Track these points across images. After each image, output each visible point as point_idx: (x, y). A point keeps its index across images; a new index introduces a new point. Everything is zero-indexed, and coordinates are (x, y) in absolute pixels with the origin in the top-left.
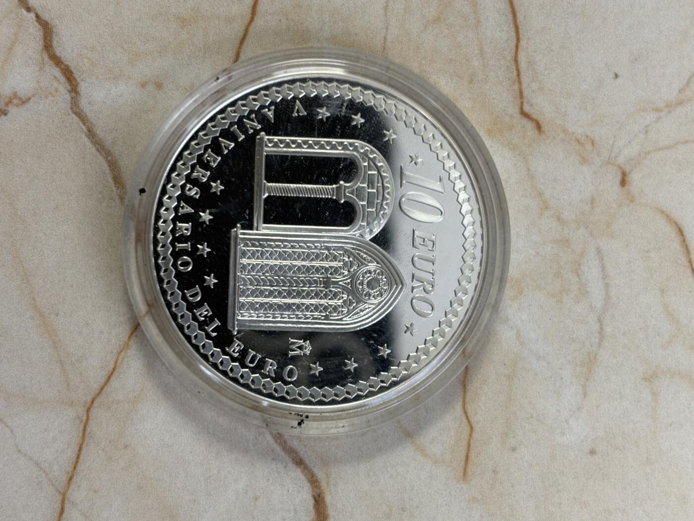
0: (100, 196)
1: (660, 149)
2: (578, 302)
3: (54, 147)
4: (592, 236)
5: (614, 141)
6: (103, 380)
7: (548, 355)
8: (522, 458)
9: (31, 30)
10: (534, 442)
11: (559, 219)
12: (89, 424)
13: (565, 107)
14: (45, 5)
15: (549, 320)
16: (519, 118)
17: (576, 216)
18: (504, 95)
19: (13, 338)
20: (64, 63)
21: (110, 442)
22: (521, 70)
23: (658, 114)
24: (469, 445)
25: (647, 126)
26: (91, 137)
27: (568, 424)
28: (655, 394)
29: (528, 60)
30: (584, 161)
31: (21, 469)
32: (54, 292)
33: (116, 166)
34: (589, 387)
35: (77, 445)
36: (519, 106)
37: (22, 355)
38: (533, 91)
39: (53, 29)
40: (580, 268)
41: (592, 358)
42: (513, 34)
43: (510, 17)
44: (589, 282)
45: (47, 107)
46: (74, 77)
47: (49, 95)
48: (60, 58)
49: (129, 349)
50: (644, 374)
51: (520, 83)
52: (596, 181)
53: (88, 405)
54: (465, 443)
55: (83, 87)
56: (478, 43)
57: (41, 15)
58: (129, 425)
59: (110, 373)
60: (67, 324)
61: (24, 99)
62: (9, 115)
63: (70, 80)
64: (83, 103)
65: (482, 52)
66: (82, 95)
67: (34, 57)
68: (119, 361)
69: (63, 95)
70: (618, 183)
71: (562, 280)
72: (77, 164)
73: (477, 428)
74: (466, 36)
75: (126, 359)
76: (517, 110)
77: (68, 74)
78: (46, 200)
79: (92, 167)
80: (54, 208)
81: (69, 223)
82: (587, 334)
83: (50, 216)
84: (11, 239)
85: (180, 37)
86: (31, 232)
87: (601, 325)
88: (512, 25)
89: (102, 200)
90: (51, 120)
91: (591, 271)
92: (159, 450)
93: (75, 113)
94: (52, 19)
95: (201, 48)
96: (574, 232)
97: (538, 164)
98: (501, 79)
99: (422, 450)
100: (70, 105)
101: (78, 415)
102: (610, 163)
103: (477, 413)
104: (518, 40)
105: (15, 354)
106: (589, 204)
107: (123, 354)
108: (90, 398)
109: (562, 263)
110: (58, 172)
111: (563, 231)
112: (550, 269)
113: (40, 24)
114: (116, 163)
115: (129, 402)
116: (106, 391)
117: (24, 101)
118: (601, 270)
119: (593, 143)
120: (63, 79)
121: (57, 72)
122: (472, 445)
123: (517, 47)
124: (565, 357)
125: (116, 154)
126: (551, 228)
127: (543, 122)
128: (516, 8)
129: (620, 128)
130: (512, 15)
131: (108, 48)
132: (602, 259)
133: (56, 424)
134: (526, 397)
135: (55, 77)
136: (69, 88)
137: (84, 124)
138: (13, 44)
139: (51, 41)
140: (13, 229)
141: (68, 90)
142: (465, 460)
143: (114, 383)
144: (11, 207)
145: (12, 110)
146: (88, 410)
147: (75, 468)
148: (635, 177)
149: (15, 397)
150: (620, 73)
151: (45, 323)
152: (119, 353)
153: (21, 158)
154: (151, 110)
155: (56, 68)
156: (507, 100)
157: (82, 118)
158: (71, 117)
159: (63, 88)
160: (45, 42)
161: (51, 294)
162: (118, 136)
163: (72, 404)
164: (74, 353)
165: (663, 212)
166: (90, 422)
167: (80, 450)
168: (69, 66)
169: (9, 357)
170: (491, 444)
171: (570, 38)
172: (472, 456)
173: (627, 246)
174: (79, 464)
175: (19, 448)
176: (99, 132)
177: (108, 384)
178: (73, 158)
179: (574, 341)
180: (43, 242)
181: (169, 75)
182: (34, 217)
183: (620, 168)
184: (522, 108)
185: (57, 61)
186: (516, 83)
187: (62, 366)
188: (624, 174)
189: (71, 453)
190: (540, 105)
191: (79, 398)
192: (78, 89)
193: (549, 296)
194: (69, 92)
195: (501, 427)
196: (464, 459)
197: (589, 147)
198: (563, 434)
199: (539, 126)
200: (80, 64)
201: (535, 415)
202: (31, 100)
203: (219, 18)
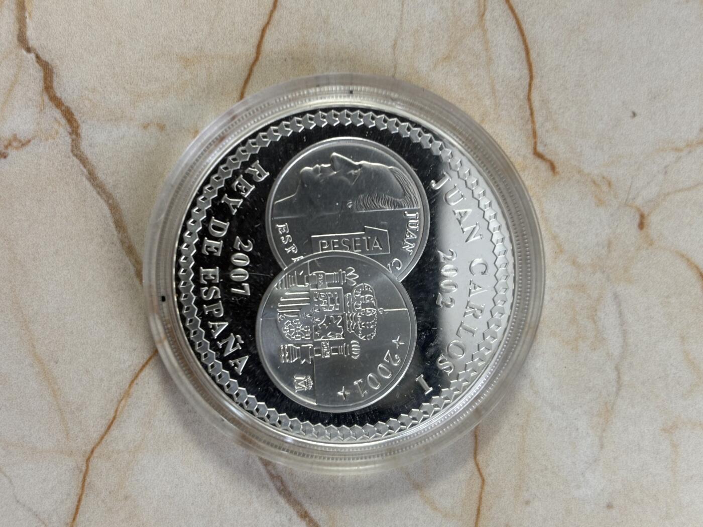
0: (101, 240)
1: (680, 190)
2: (595, 349)
3: (54, 189)
4: (608, 281)
5: (632, 183)
6: (103, 430)
7: (564, 405)
8: (535, 512)
9: (31, 71)
10: (548, 496)
11: (574, 263)
12: (88, 474)
13: (581, 147)
14: (46, 46)
15: (564, 368)
16: (532, 159)
17: (592, 260)
18: (517, 134)
19: (12, 385)
20: (65, 104)
21: (110, 493)
22: (534, 109)
23: (678, 154)
24: (480, 498)
25: (666, 167)
26: (92, 180)
27: (584, 476)
28: (674, 446)
29: (541, 99)
30: (600, 203)
31: (20, 520)
32: (53, 339)
33: (117, 210)
34: (606, 438)
35: (77, 496)
36: (533, 146)
37: (21, 403)
38: (547, 131)
39: (53, 70)
40: (596, 315)
41: (609, 408)
42: (526, 72)
43: (523, 54)
44: (605, 328)
45: (47, 149)
46: (75, 119)
47: (49, 138)
48: (60, 99)
49: (130, 397)
50: (663, 425)
51: (533, 122)
52: (613, 223)
53: (87, 455)
54: (475, 497)
55: (84, 130)
56: (490, 82)
57: (41, 56)
58: (129, 476)
59: (110, 421)
60: (67, 372)
61: (24, 142)
62: (9, 158)
63: (71, 122)
64: (84, 145)
65: (494, 91)
66: (83, 137)
67: (35, 98)
68: (120, 409)
69: (64, 137)
70: (636, 225)
71: (577, 327)
72: (77, 207)
73: (489, 480)
74: (477, 75)
75: (126, 408)
76: (530, 151)
77: (69, 115)
78: (46, 245)
79: (92, 210)
80: (54, 253)
81: (69, 268)
82: (604, 383)
83: (50, 261)
84: (10, 285)
85: (183, 77)
86: (31, 277)
87: (619, 373)
88: (525, 63)
89: (102, 244)
90: (51, 163)
91: (608, 318)
92: (160, 502)
93: (76, 155)
94: (52, 60)
95: (204, 88)
96: (590, 276)
97: (552, 206)
98: (513, 118)
99: (432, 503)
100: (70, 147)
101: (77, 465)
102: (628, 205)
103: (489, 465)
104: (531, 78)
105: (14, 403)
106: (606, 248)
107: (123, 402)
108: (89, 448)
109: (577, 309)
110: (58, 216)
111: (578, 276)
112: (565, 315)
113: (41, 65)
114: (117, 206)
115: (130, 452)
116: (106, 441)
117: (24, 144)
118: (618, 316)
119: (610, 184)
120: (63, 121)
121: (57, 114)
122: (484, 499)
123: (530, 85)
124: (581, 407)
125: (117, 197)
126: (566, 272)
127: (558, 163)
128: (530, 46)
129: (638, 169)
130: (524, 52)
131: (109, 89)
132: (619, 304)
133: (55, 473)
134: (541, 448)
135: (56, 119)
136: (70, 130)
137: (85, 167)
138: (13, 85)
139: (51, 81)
140: (13, 274)
141: (68, 132)
142: (476, 514)
143: (114, 432)
144: (10, 252)
145: (12, 153)
146: (88, 460)
147: (74, 519)
148: (654, 220)
149: (13, 446)
150: (637, 111)
151: (44, 370)
152: (120, 402)
153: (20, 202)
154: (153, 152)
155: (57, 110)
156: (520, 140)
157: (83, 161)
158: (71, 160)
159: (63, 129)
160: (45, 83)
161: (50, 340)
162: (119, 179)
163: (71, 454)
164: (74, 401)
165: (683, 256)
166: (90, 472)
167: (79, 501)
168: (70, 108)
169: (8, 405)
170: (503, 497)
171: (585, 76)
172: (484, 511)
173: (646, 291)
174: (78, 515)
175: (18, 498)
176: (101, 175)
177: (108, 433)
178: (73, 202)
179: (590, 391)
180: (43, 287)
181: (171, 117)
182: (33, 262)
183: (638, 210)
184: (535, 148)
185: (57, 102)
186: (530, 122)
187: (62, 415)
188: (642, 216)
189: (70, 504)
190: (554, 145)
191: (78, 447)
192: (79, 131)
193: (564, 343)
194: (70, 134)
195: (514, 480)
196: (475, 512)
197: (605, 188)
198: (578, 487)
199: (553, 167)
200: (81, 106)
201: (549, 467)
202: (31, 143)
203: (223, 57)
